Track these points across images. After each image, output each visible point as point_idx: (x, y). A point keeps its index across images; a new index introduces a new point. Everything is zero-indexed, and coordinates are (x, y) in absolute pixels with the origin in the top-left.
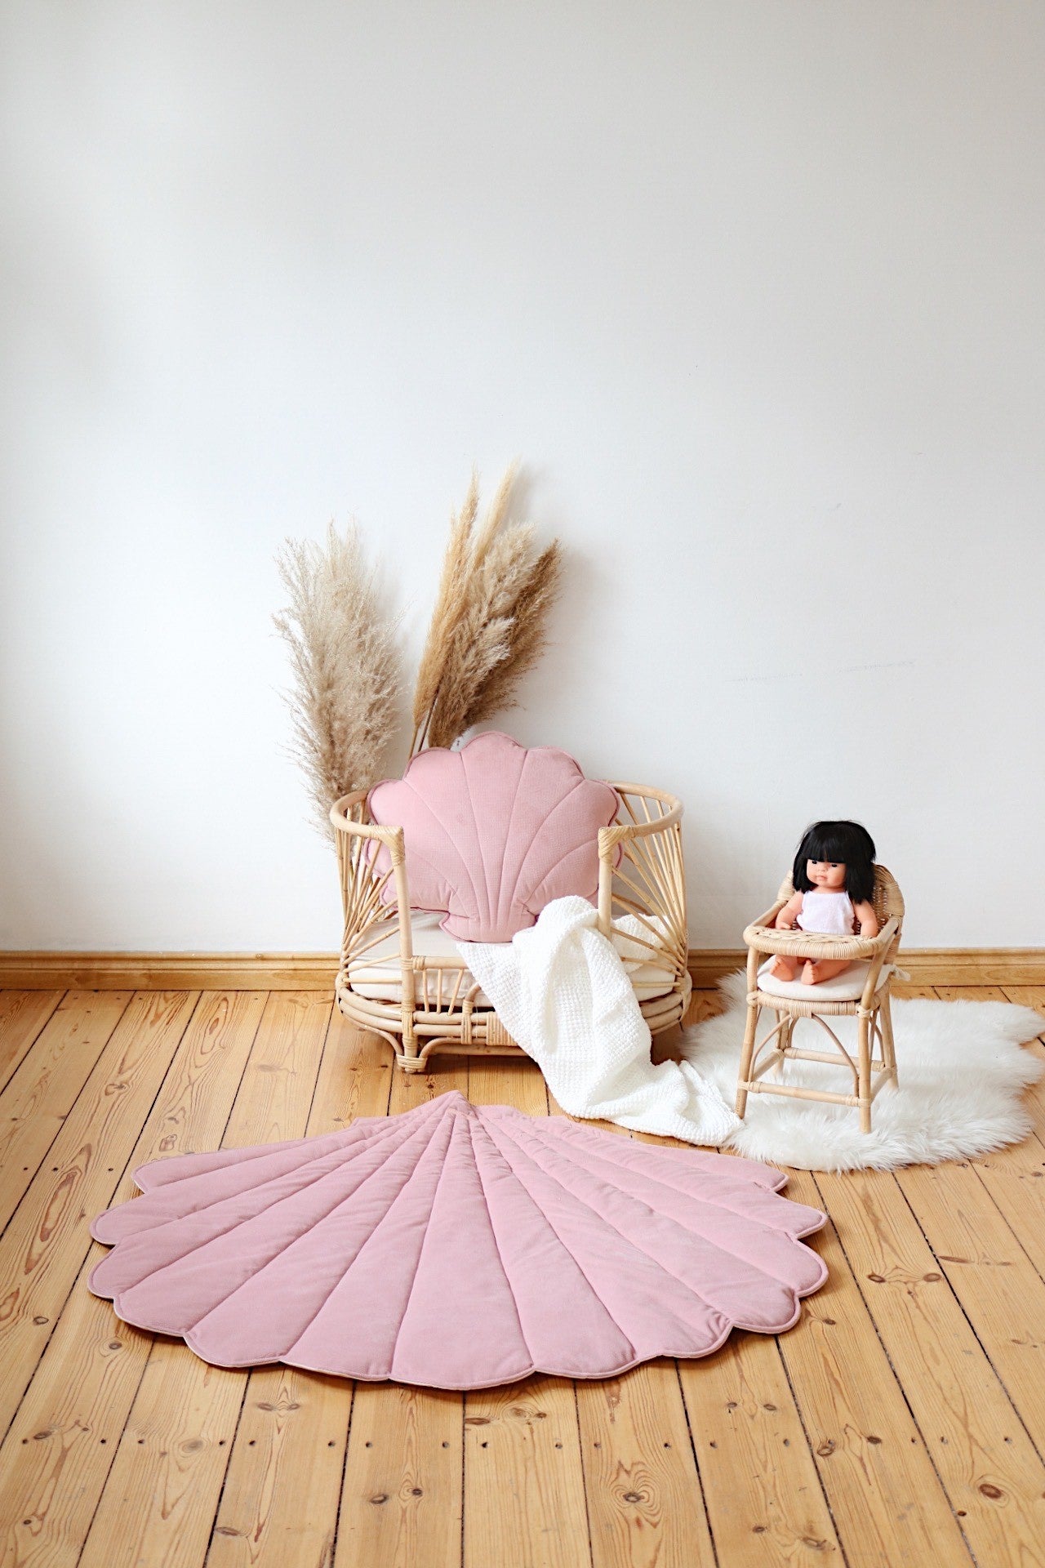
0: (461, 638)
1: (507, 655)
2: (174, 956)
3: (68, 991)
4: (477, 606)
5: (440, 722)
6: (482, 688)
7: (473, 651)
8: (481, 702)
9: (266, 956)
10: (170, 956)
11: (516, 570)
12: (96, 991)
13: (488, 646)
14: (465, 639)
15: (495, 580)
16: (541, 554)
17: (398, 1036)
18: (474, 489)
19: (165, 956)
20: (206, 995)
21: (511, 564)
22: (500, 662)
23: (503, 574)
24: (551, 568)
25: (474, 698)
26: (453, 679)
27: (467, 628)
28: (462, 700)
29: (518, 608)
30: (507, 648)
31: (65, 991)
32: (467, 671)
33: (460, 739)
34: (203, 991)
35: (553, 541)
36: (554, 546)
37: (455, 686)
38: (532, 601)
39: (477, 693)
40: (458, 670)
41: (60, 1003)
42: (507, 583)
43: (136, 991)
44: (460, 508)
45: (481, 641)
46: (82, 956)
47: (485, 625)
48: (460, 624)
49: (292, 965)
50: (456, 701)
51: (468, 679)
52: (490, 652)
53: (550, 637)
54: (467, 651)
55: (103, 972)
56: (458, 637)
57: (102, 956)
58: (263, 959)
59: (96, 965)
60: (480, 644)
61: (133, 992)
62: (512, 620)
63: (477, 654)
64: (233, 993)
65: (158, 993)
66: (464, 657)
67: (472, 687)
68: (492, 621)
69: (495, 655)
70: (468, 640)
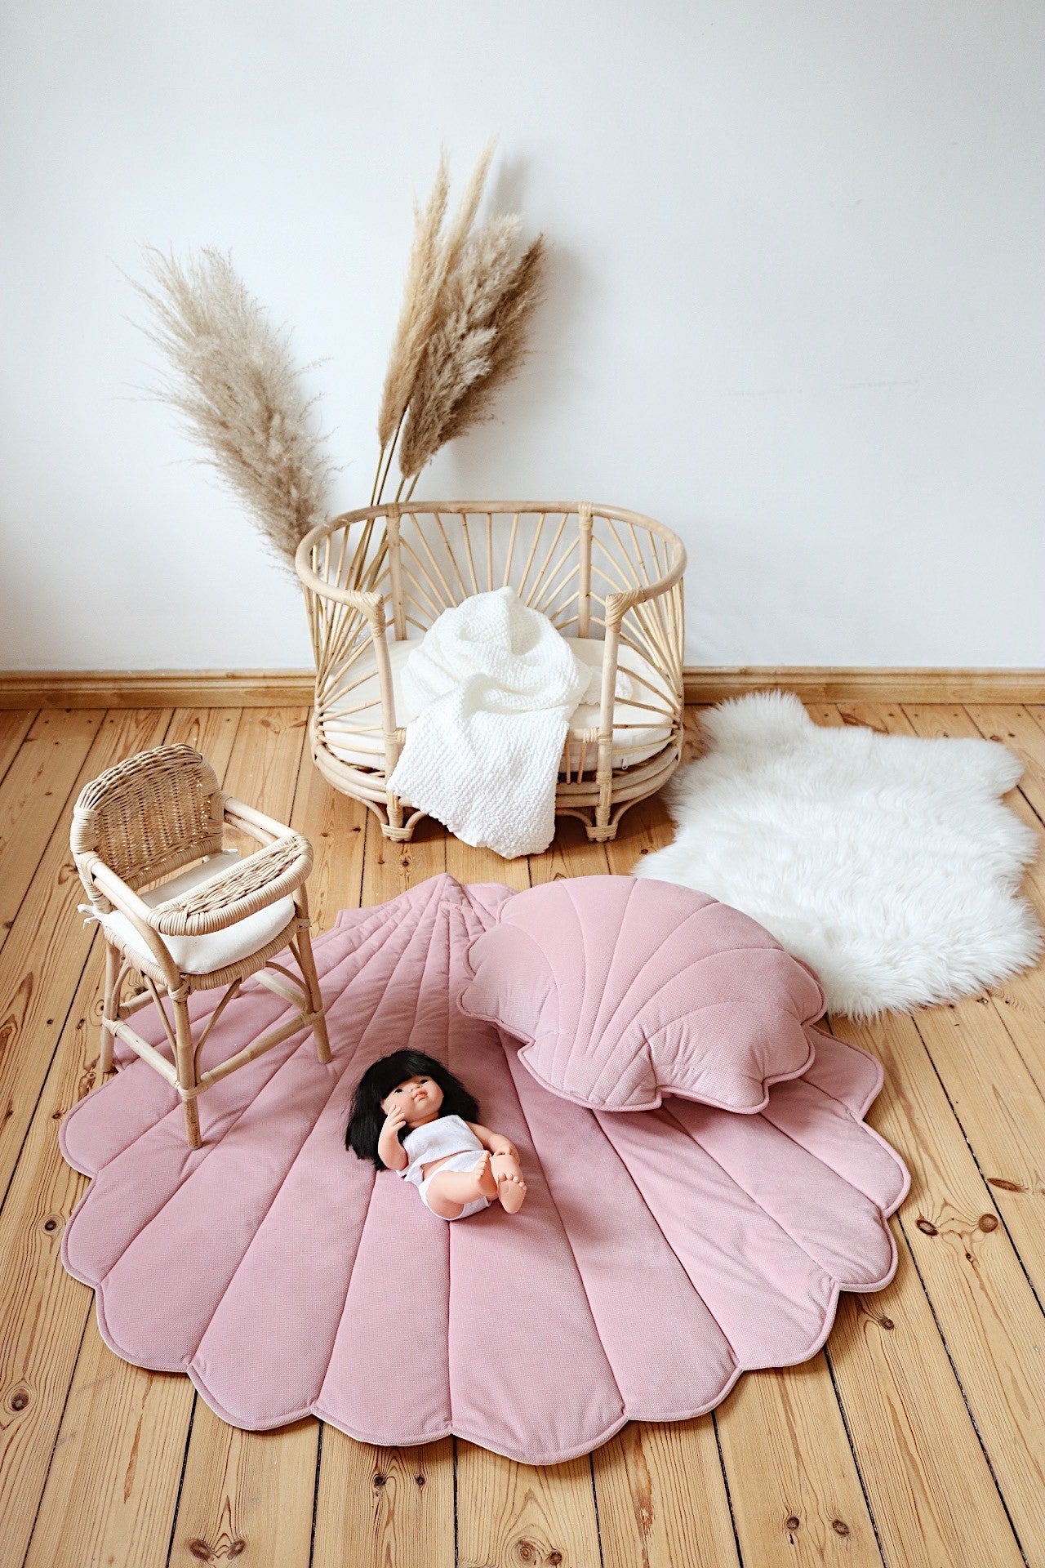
0: (436, 351)
1: (488, 369)
2: (144, 675)
3: (40, 710)
4: (454, 316)
5: (412, 443)
6: (458, 405)
7: (449, 365)
8: (456, 418)
9: (237, 674)
10: (138, 675)
11: (498, 274)
12: (69, 710)
13: (466, 359)
14: (440, 352)
15: (475, 285)
16: (525, 253)
17: (383, 807)
18: (443, 173)
19: (134, 676)
20: (179, 714)
21: (493, 265)
22: (478, 377)
23: (483, 278)
24: (535, 268)
25: (450, 416)
26: (426, 396)
27: (443, 340)
28: (436, 419)
29: (498, 313)
30: (486, 361)
31: (37, 711)
32: (443, 387)
33: (433, 457)
34: (175, 709)
35: (538, 236)
36: (540, 241)
37: (429, 404)
38: (514, 306)
39: (454, 409)
40: (432, 386)
41: (29, 731)
42: (488, 288)
43: (108, 710)
44: (426, 197)
45: (458, 354)
46: (50, 676)
47: (463, 337)
48: (435, 336)
49: (264, 683)
50: (430, 420)
51: (444, 397)
52: (468, 366)
53: (532, 344)
54: (442, 366)
55: (74, 692)
56: (431, 349)
57: (70, 676)
58: (233, 677)
59: (66, 686)
60: (458, 358)
61: (104, 712)
62: (493, 331)
63: (454, 368)
64: (206, 712)
65: (131, 711)
66: (439, 372)
67: (449, 404)
68: (472, 333)
69: (471, 372)
70: (443, 354)
